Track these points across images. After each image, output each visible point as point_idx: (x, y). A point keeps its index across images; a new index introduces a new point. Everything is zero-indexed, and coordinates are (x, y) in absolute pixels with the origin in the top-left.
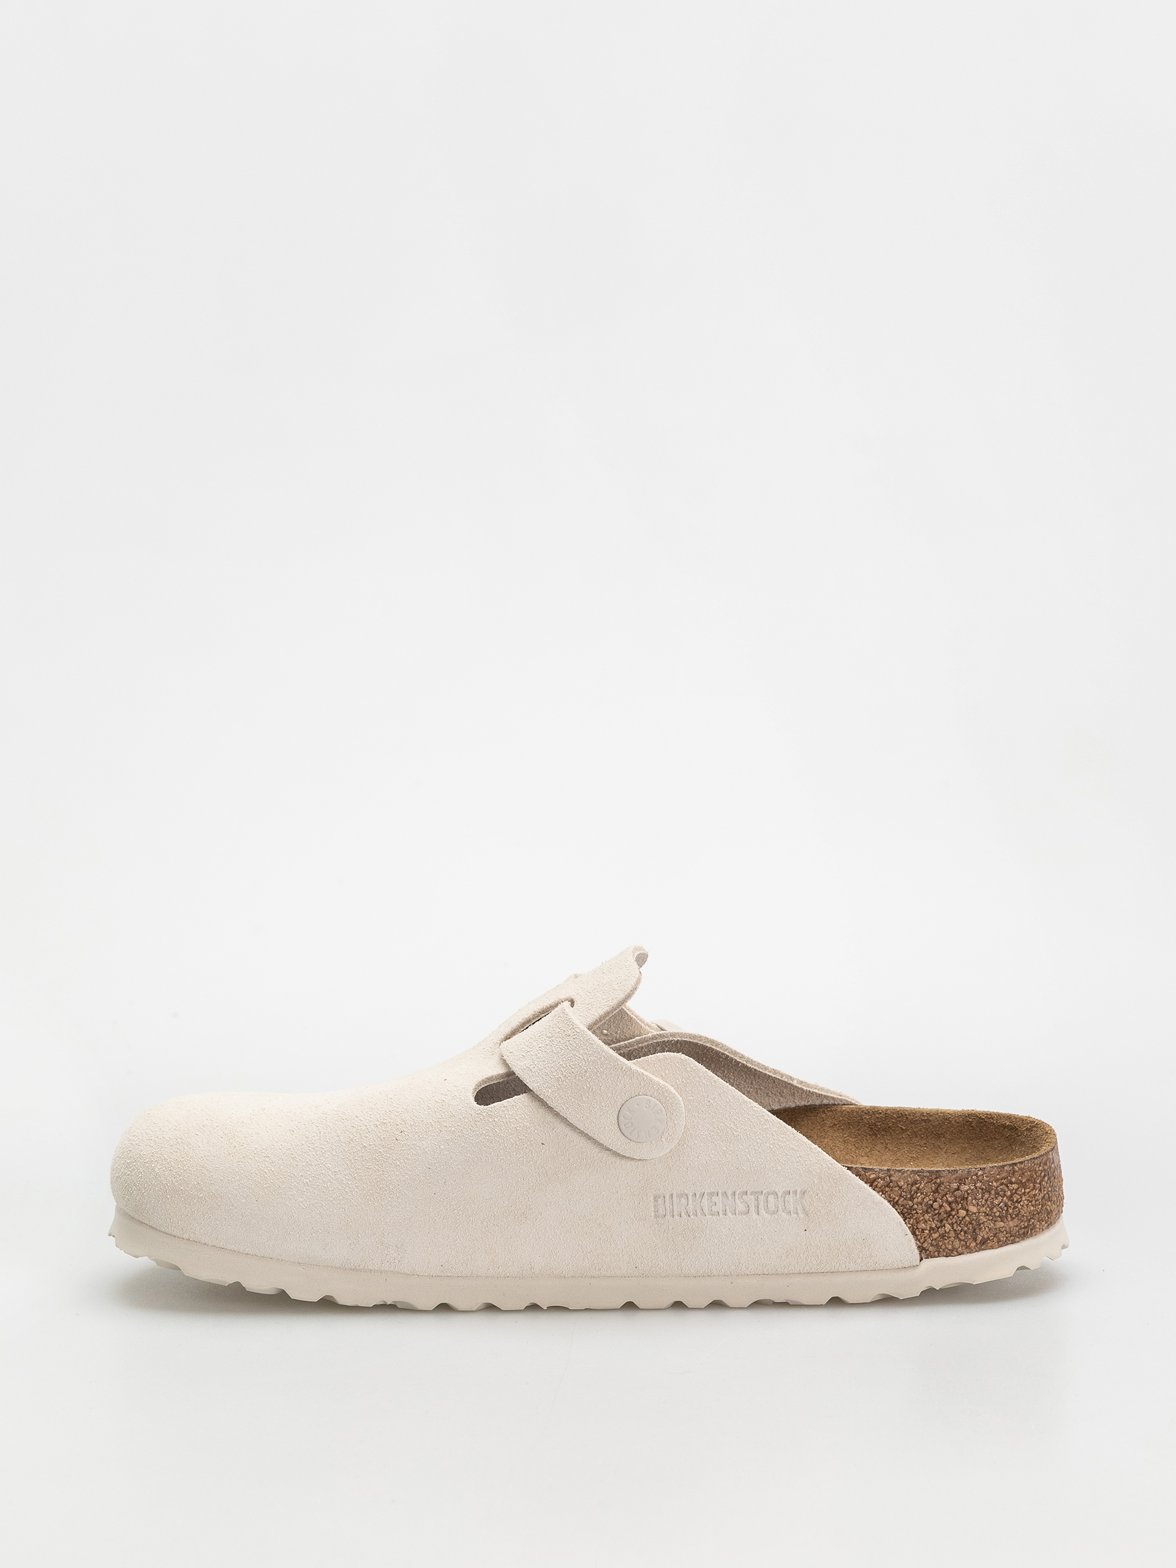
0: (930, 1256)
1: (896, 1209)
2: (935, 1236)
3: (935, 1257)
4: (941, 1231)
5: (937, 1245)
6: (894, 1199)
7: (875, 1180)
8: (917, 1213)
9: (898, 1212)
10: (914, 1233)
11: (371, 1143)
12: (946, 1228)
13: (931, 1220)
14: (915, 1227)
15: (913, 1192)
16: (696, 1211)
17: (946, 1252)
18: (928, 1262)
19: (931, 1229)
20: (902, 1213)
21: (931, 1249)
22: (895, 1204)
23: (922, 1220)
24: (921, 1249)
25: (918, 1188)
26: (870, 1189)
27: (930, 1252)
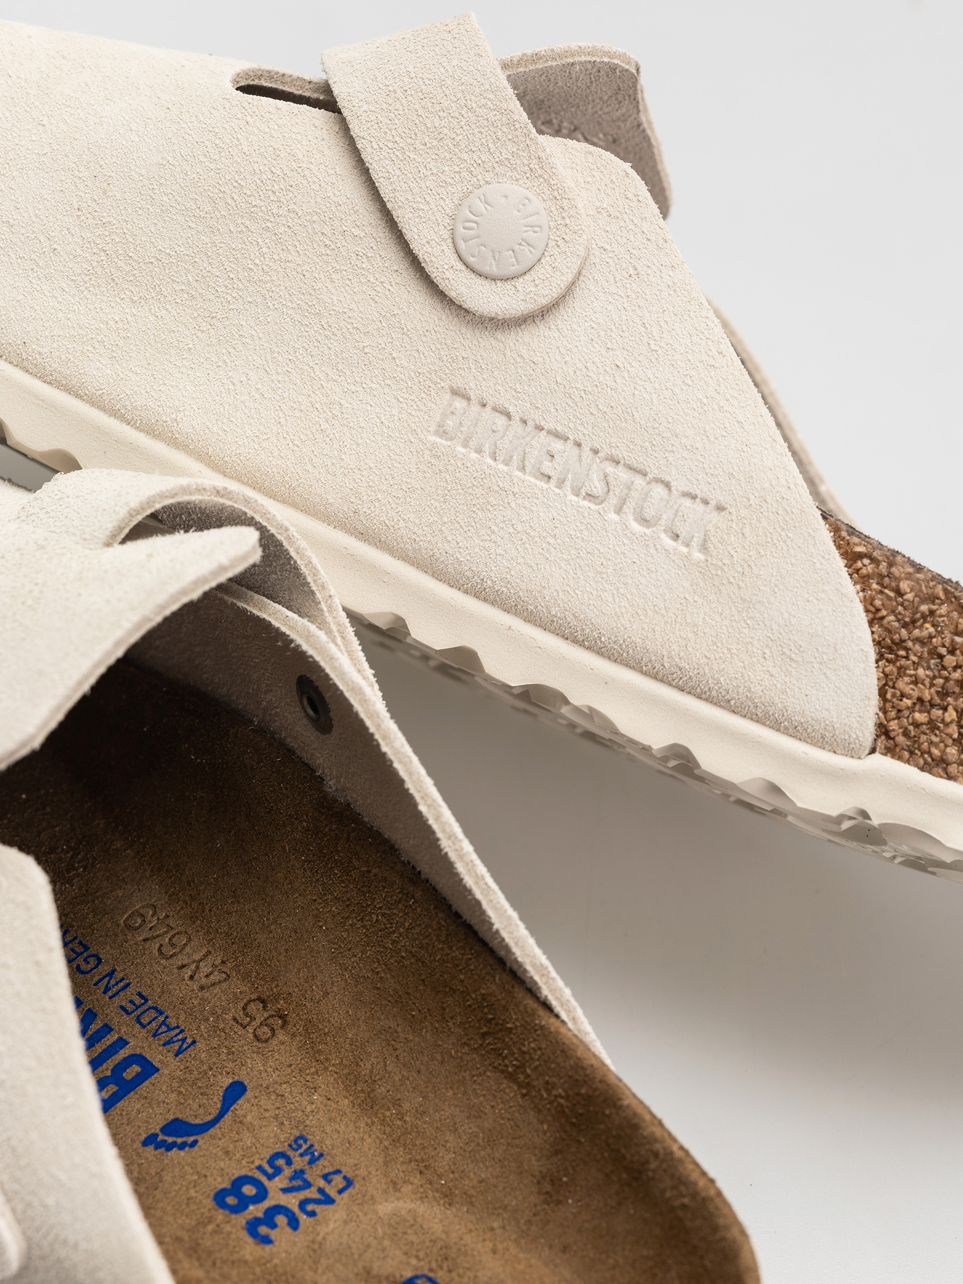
0: (892, 751)
1: (873, 633)
2: (920, 717)
3: (900, 758)
4: (937, 713)
5: (915, 740)
6: (878, 610)
7: (861, 556)
8: (907, 658)
9: (874, 640)
10: (882, 693)
11: (23, 76)
12: (946, 714)
13: (928, 685)
14: (891, 684)
15: (918, 615)
16: (511, 457)
17: (925, 760)
18: (883, 763)
19: (920, 700)
20: (878, 643)
21: (901, 739)
22: (875, 619)
23: (911, 676)
24: (883, 730)
25: (932, 613)
26: (844, 571)
27: (896, 745)
